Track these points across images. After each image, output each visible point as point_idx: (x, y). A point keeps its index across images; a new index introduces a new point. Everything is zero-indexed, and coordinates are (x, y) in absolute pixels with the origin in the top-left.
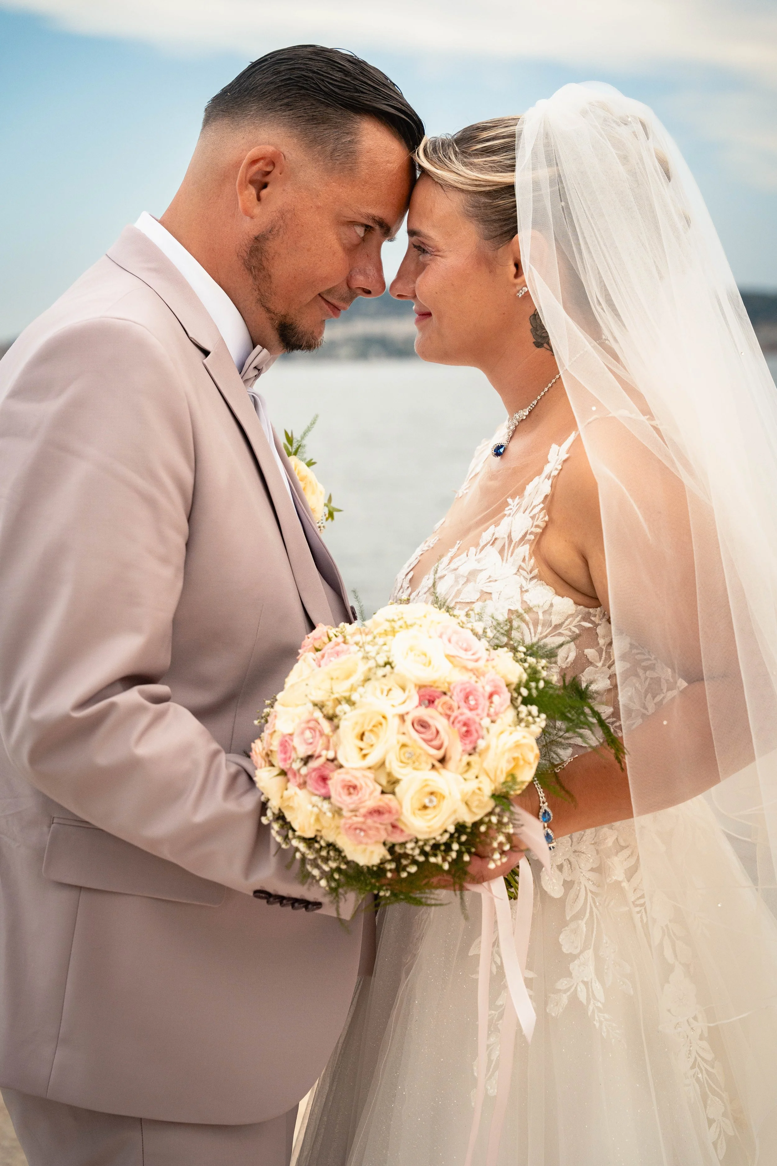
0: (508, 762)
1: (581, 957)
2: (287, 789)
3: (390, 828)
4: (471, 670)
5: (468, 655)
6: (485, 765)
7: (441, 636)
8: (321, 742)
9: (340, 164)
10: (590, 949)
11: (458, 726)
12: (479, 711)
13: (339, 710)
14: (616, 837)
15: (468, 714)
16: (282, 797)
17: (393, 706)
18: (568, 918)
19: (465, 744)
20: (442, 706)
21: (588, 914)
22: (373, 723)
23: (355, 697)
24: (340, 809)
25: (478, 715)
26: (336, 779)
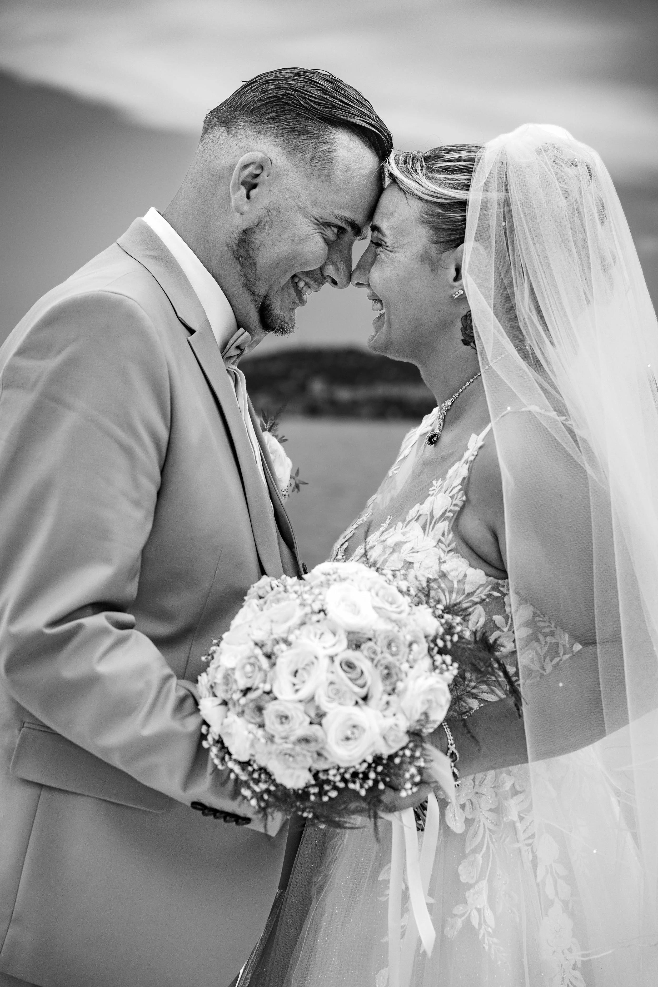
0: (423, 703)
1: (476, 886)
2: (226, 717)
3: (315, 755)
4: (395, 621)
5: (393, 608)
6: (402, 704)
7: (370, 590)
8: (259, 676)
9: (318, 170)
10: (484, 879)
11: (380, 668)
12: (399, 657)
13: (276, 649)
14: (513, 782)
15: (390, 659)
16: (222, 724)
17: (324, 648)
18: (467, 852)
19: (386, 685)
20: (367, 651)
21: (484, 849)
22: (306, 662)
23: (291, 638)
24: (273, 736)
25: (398, 660)
26: (271, 709)
